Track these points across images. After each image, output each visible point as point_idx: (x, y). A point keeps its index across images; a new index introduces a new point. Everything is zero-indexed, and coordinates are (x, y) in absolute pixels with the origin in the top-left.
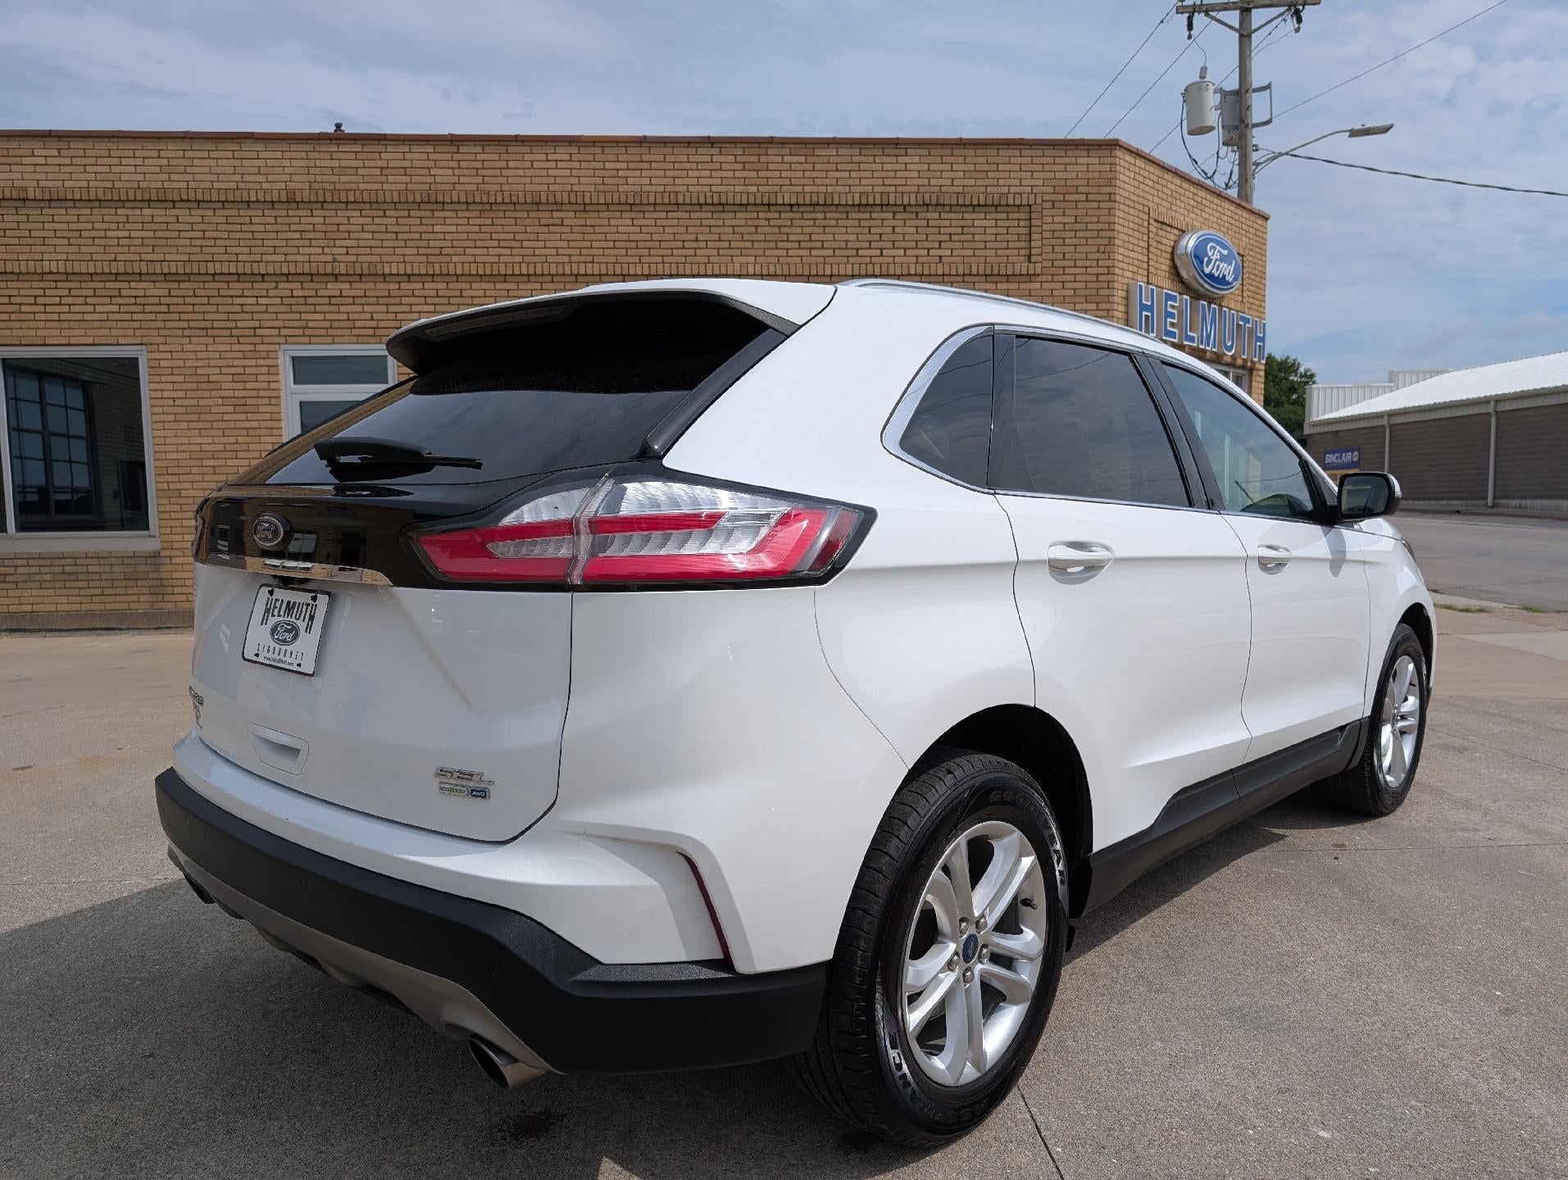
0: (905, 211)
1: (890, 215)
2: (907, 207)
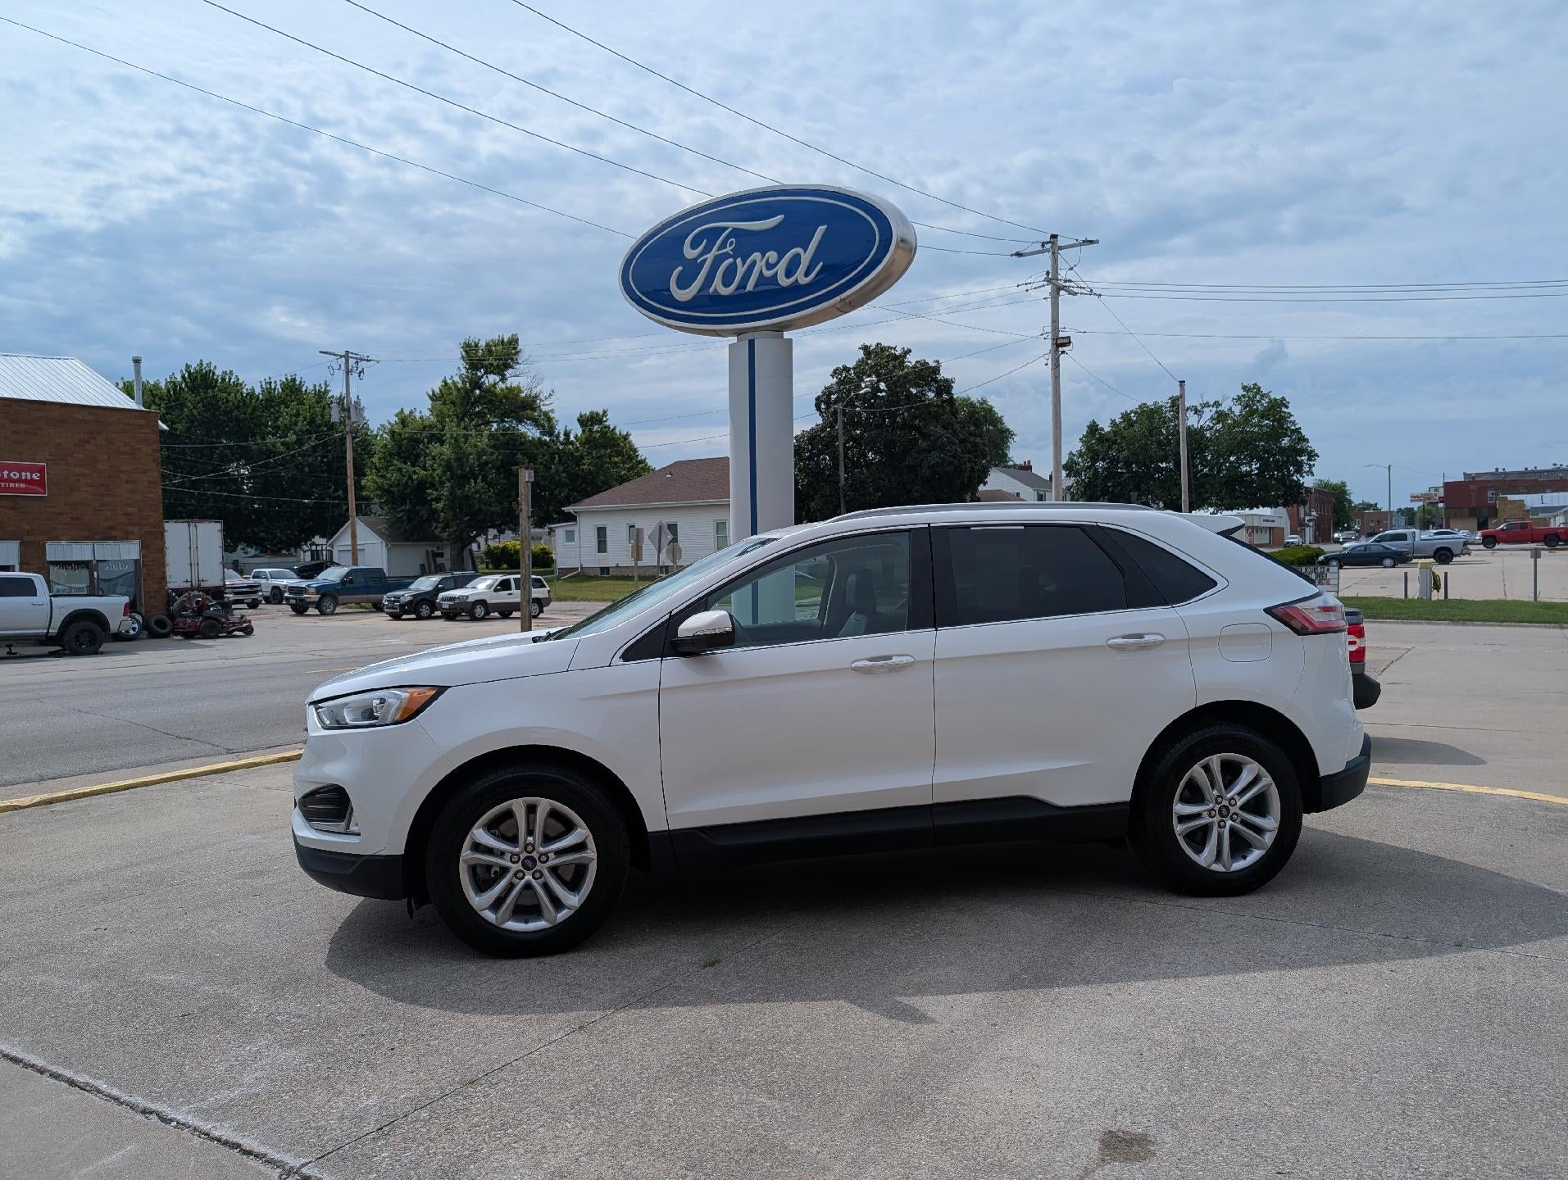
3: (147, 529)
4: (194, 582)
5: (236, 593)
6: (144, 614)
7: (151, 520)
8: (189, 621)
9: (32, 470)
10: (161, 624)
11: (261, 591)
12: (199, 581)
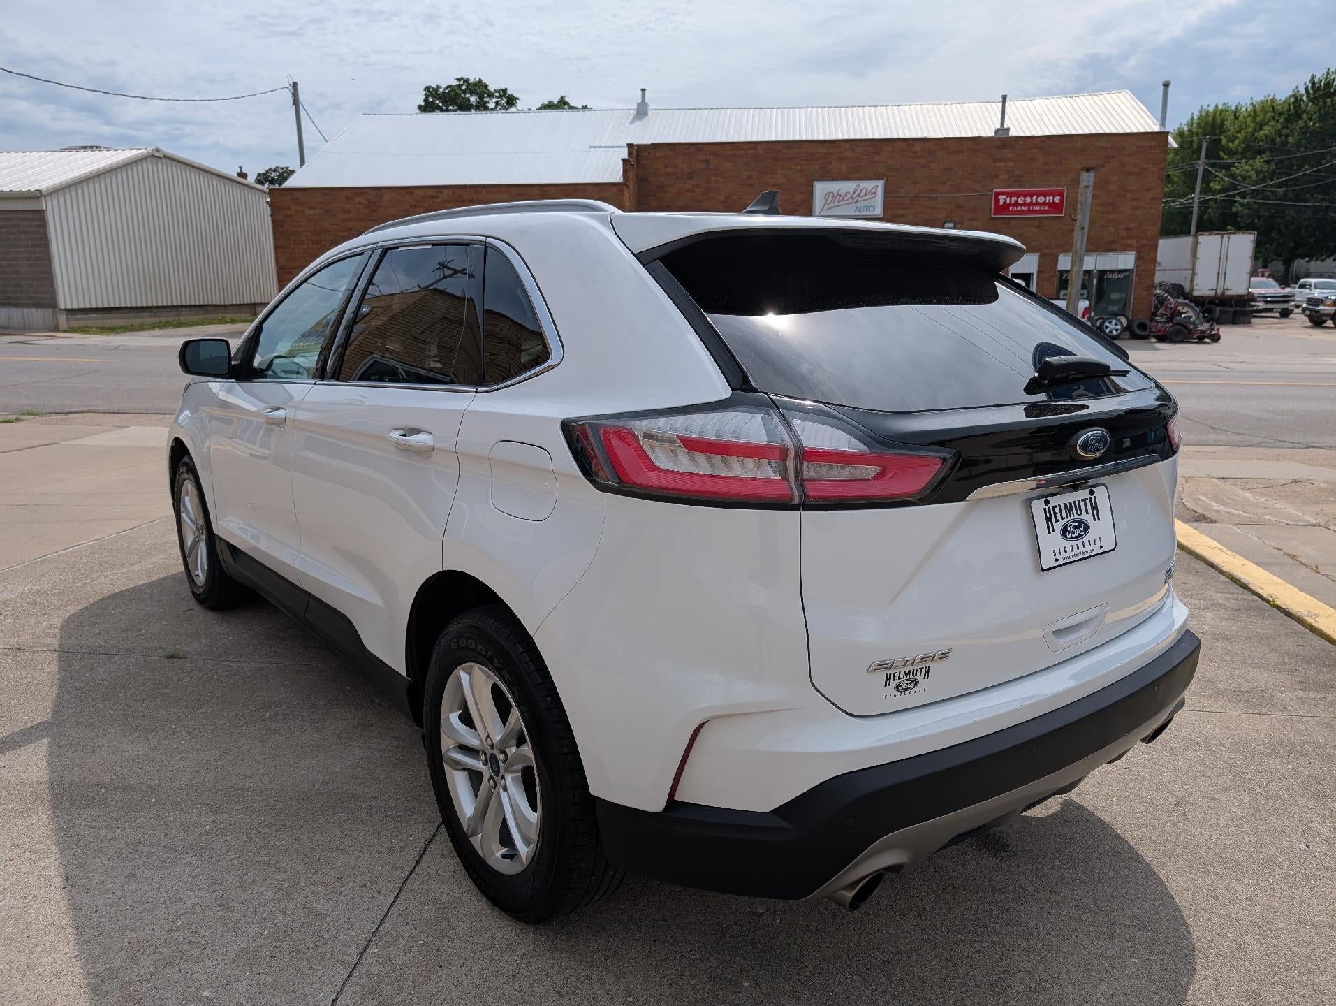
3: (1144, 242)
4: (1218, 290)
5: (1267, 302)
6: (1130, 318)
7: (1149, 233)
8: (1160, 325)
9: (1053, 194)
10: (1143, 326)
11: (1294, 301)
12: (1224, 289)
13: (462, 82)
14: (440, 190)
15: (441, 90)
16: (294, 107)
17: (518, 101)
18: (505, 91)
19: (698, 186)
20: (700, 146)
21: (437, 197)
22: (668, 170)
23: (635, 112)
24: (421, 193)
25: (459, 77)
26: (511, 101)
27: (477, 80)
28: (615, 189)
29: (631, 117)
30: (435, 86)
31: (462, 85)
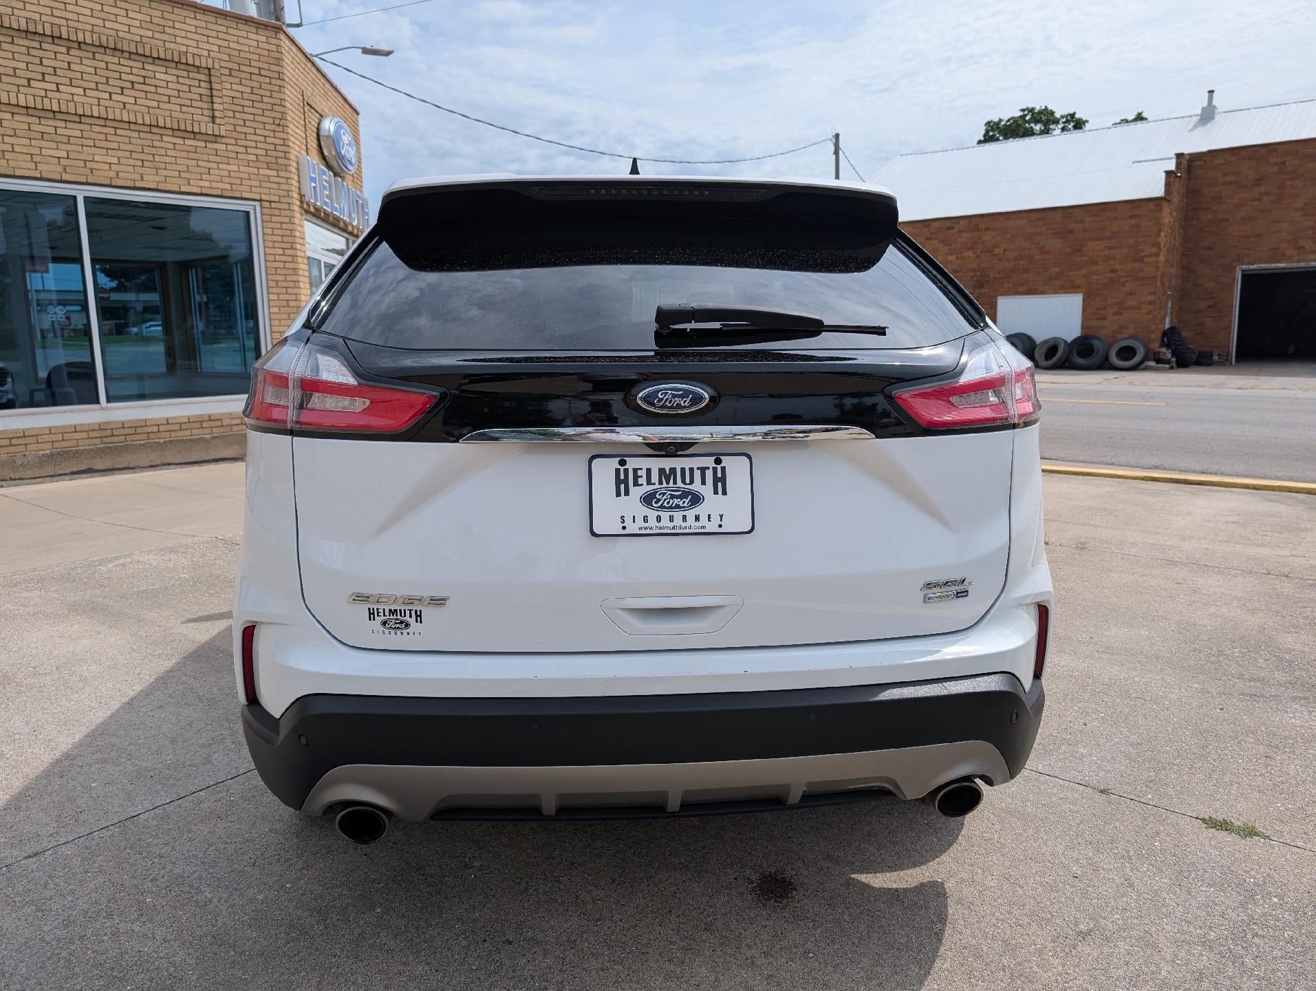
0: (80, 48)
1: (64, 50)
2: (82, 45)
13: (1026, 112)
14: (957, 221)
15: (1003, 123)
16: (834, 156)
17: (1087, 124)
18: (1073, 115)
19: (1267, 194)
20: (1274, 146)
21: (953, 228)
22: (1227, 179)
23: (1199, 117)
24: (937, 225)
25: (1024, 108)
26: (1079, 125)
27: (1043, 108)
28: (1152, 205)
29: (1192, 124)
30: (996, 120)
31: (1026, 115)
